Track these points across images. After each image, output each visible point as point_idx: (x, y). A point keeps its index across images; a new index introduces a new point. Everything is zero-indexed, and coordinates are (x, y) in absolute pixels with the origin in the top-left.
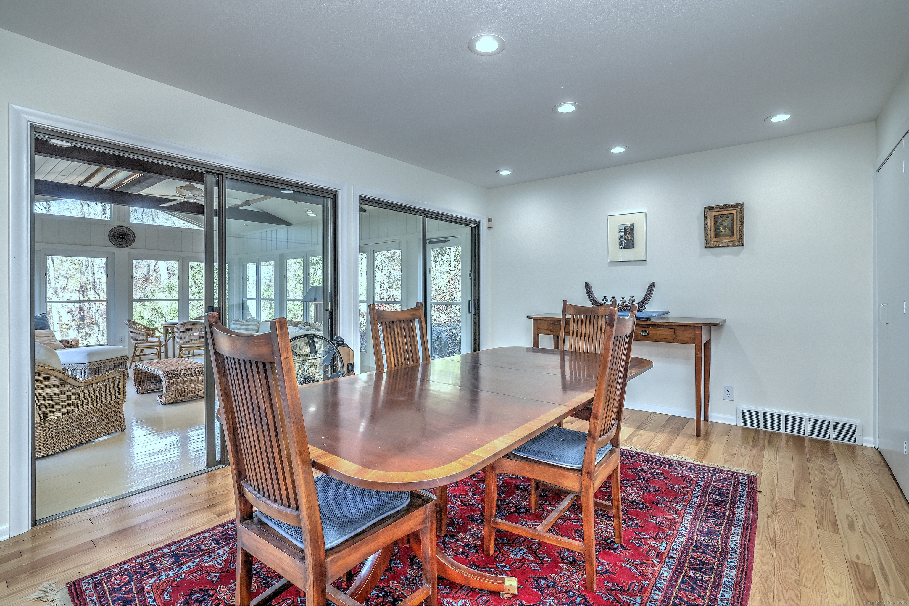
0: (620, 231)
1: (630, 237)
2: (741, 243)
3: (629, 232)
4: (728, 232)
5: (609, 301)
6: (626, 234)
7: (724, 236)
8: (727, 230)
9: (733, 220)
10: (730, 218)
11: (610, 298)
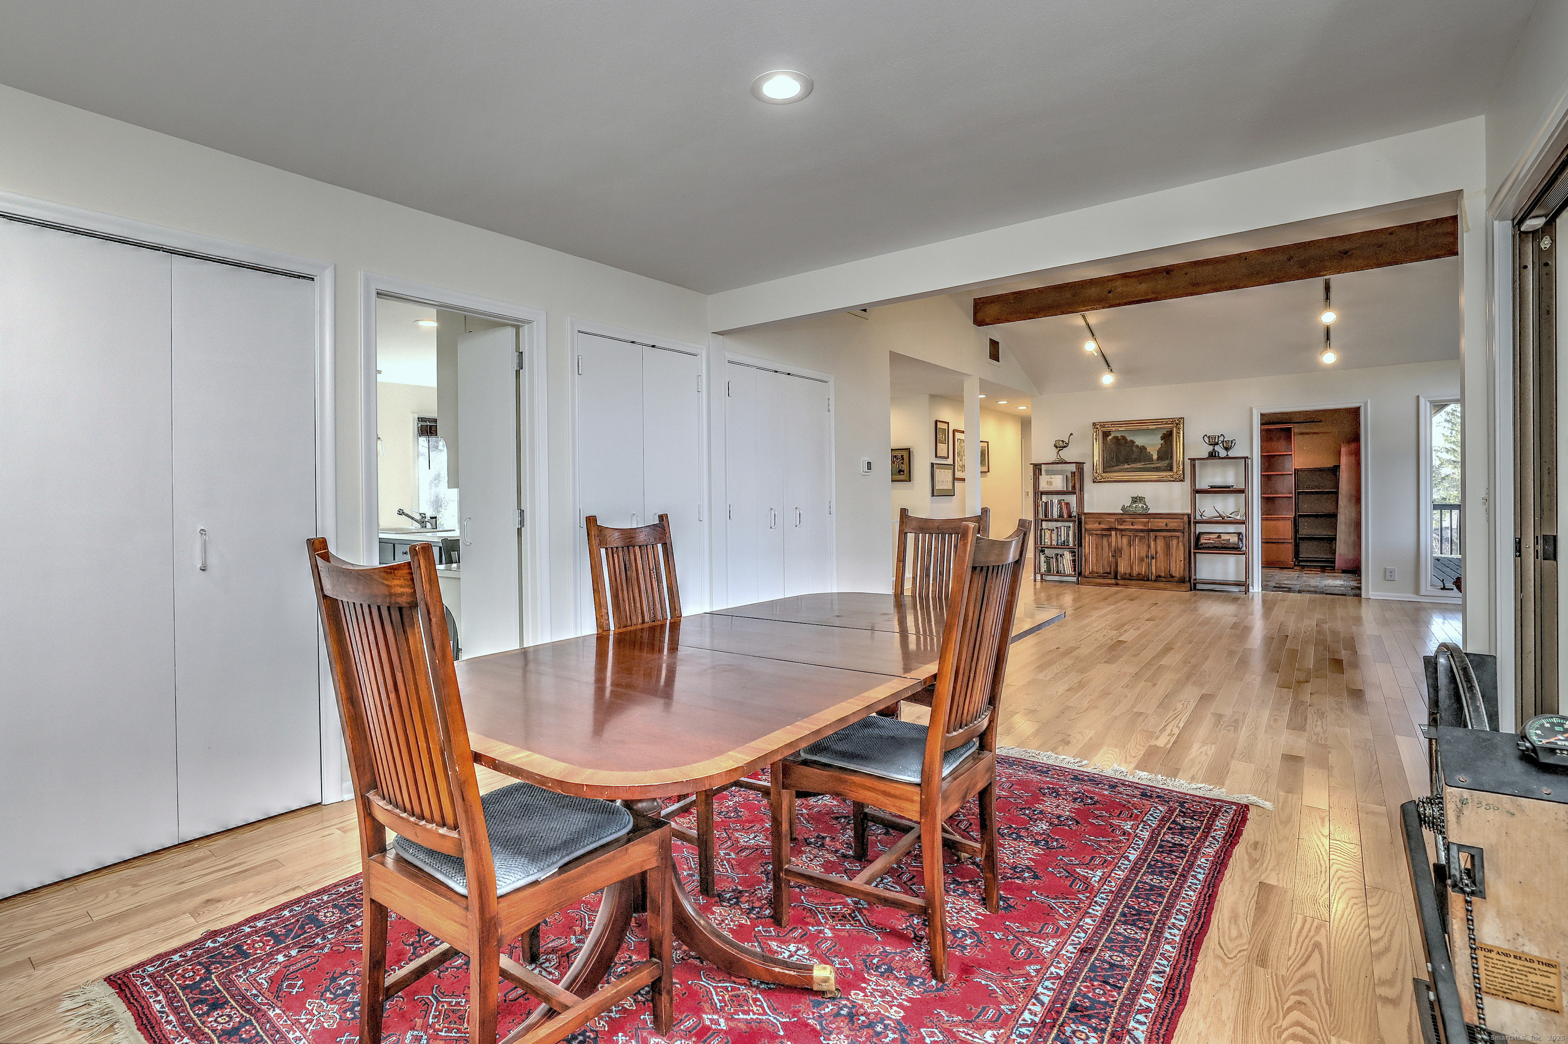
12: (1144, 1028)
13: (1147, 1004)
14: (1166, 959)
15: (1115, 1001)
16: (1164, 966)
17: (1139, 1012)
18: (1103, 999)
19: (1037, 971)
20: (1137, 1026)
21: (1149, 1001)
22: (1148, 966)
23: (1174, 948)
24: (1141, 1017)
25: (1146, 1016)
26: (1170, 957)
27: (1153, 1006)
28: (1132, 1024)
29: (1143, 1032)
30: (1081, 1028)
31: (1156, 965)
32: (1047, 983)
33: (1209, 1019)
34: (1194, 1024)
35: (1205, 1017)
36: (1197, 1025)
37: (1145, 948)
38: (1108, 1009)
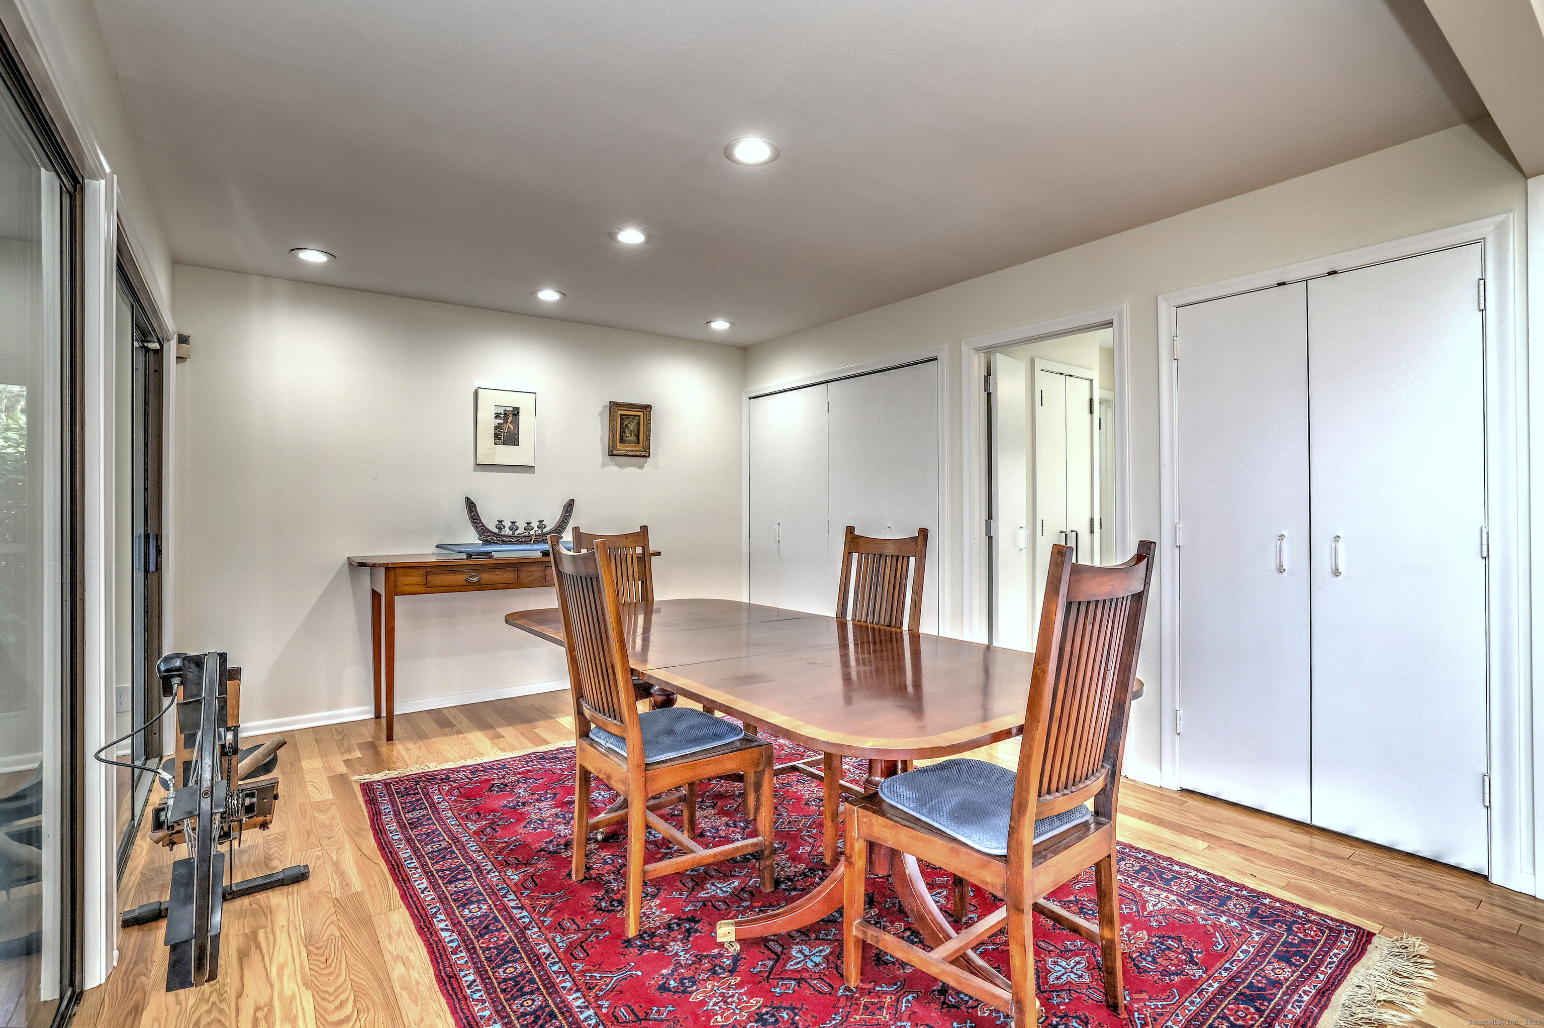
0: (497, 416)
1: (512, 428)
2: (645, 454)
3: (510, 419)
4: (633, 438)
5: (507, 529)
6: (506, 422)
7: (630, 442)
8: (633, 436)
9: (639, 424)
10: (635, 421)
11: (507, 524)
12: (447, 940)
13: (458, 956)
14: (477, 1000)
15: (478, 941)
16: (474, 992)
17: (458, 946)
18: (487, 937)
19: (543, 922)
20: (452, 938)
21: (459, 959)
22: (483, 980)
23: (482, 1017)
24: (454, 944)
25: (452, 947)
26: (476, 1005)
27: (454, 957)
28: (455, 936)
29: (445, 937)
30: (479, 913)
31: (480, 988)
32: (527, 920)
33: (414, 983)
34: (421, 971)
35: (418, 983)
36: (419, 973)
37: (502, 997)
38: (477, 933)
